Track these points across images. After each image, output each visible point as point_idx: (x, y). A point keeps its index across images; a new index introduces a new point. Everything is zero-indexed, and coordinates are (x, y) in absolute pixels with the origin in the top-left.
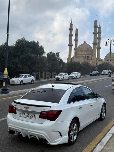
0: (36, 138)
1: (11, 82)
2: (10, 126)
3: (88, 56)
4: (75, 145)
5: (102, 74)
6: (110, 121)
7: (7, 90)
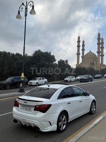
0: (32, 126)
1: (29, 83)
2: (15, 116)
3: (93, 63)
4: (64, 132)
5: (105, 77)
6: (99, 115)
7: (23, 89)
